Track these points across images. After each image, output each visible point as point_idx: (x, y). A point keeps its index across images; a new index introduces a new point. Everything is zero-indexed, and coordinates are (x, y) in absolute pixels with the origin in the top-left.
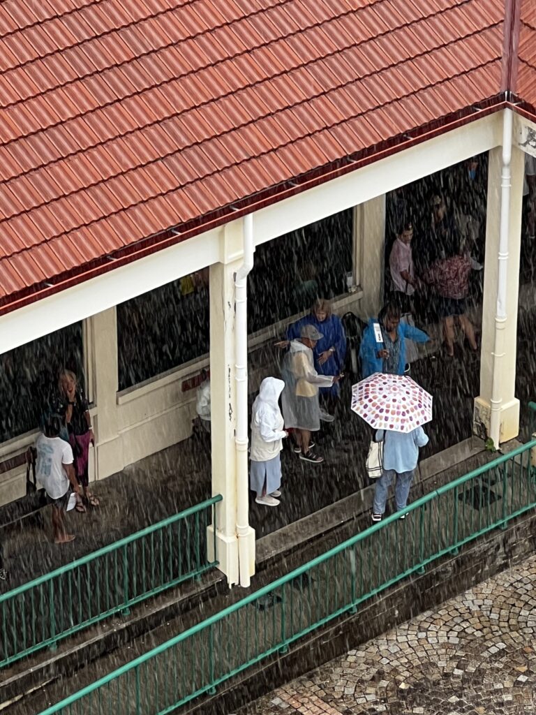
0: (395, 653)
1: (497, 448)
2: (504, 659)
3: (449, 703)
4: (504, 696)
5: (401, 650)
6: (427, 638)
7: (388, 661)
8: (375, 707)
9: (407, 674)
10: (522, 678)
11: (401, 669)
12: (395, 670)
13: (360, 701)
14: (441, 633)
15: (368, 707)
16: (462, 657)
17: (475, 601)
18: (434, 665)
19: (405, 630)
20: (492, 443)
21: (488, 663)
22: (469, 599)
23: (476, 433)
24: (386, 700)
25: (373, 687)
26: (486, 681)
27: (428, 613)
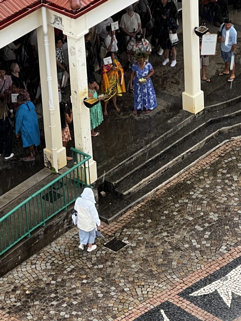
0: (21, 277)
1: (58, 172)
2: (74, 273)
3: (51, 297)
4: (77, 291)
5: (24, 275)
6: (36, 268)
7: (19, 281)
8: (15, 304)
9: (29, 286)
10: (85, 281)
11: (26, 284)
12: (23, 285)
13: (8, 302)
14: (42, 264)
15: (12, 305)
16: (54, 275)
17: (56, 247)
18: (41, 280)
19: (24, 265)
20: (55, 170)
21: (67, 276)
22: (54, 247)
23: (46, 166)
24: (20, 300)
25: (13, 294)
26: (67, 285)
27: (35, 256)
